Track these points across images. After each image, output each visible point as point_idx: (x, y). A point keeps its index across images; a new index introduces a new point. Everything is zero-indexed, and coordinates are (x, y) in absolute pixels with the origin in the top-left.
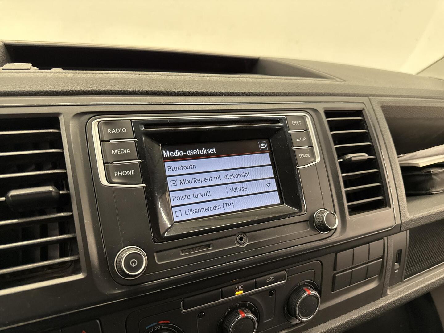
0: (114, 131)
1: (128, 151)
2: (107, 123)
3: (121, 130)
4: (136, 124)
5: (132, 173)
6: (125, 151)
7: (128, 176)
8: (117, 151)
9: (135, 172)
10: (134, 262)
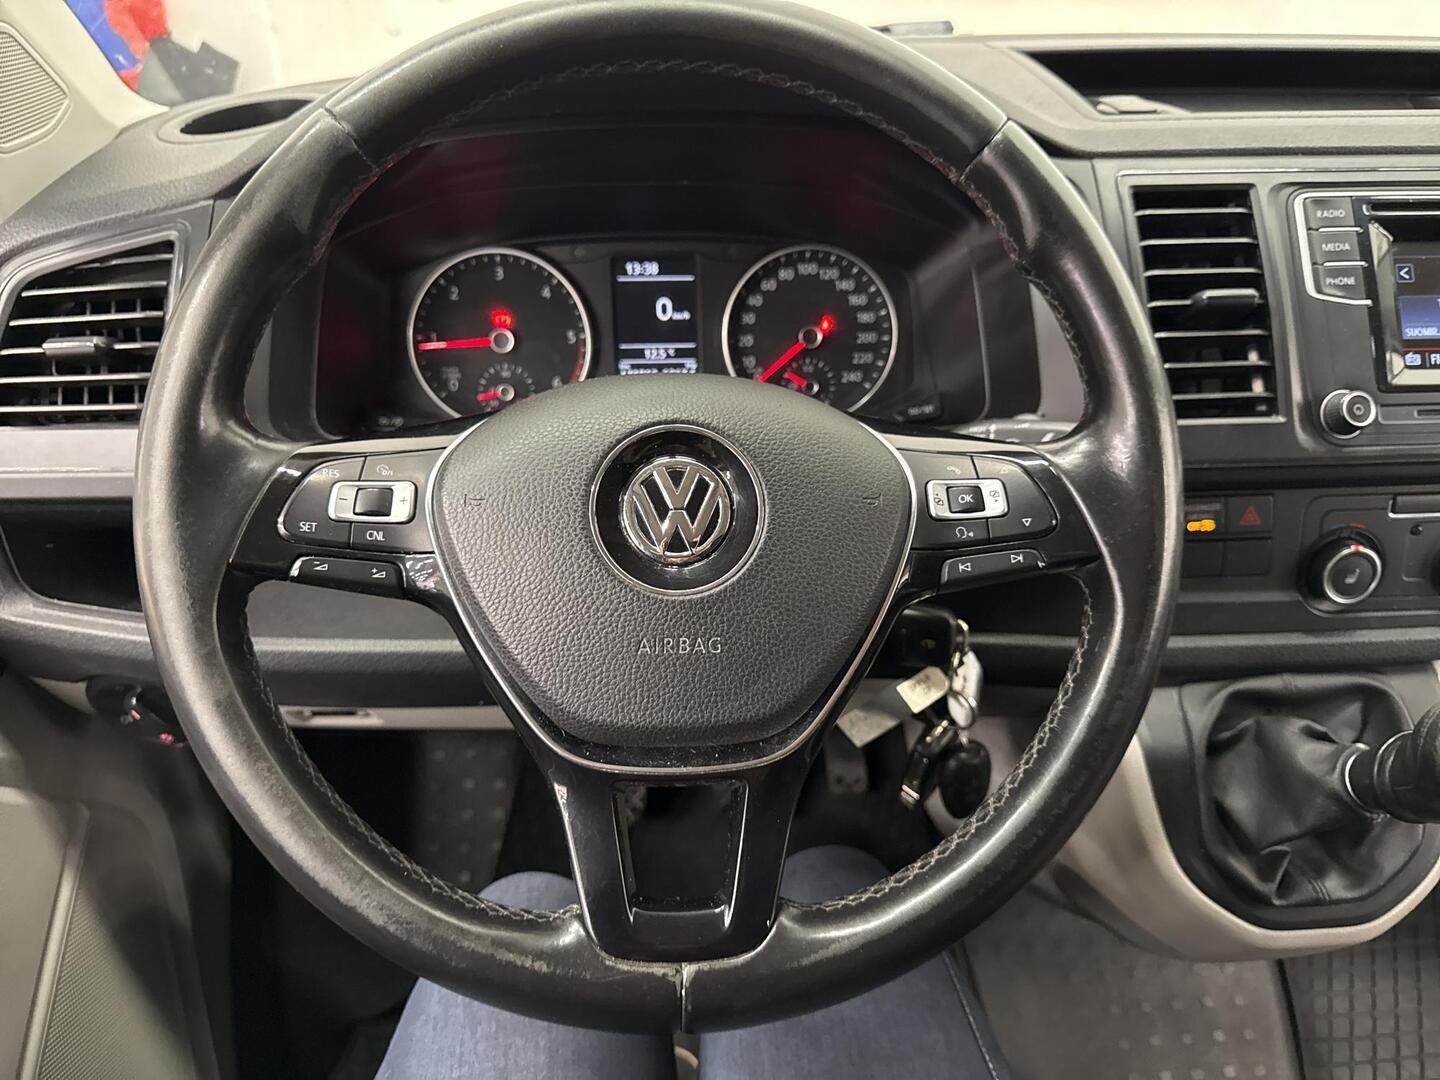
0: (1326, 214)
1: (1347, 247)
2: (1319, 203)
3: (1336, 213)
4: (1357, 203)
5: (1351, 281)
6: (1341, 246)
7: (1345, 287)
8: (1330, 247)
9: (1356, 280)
10: (1358, 408)
